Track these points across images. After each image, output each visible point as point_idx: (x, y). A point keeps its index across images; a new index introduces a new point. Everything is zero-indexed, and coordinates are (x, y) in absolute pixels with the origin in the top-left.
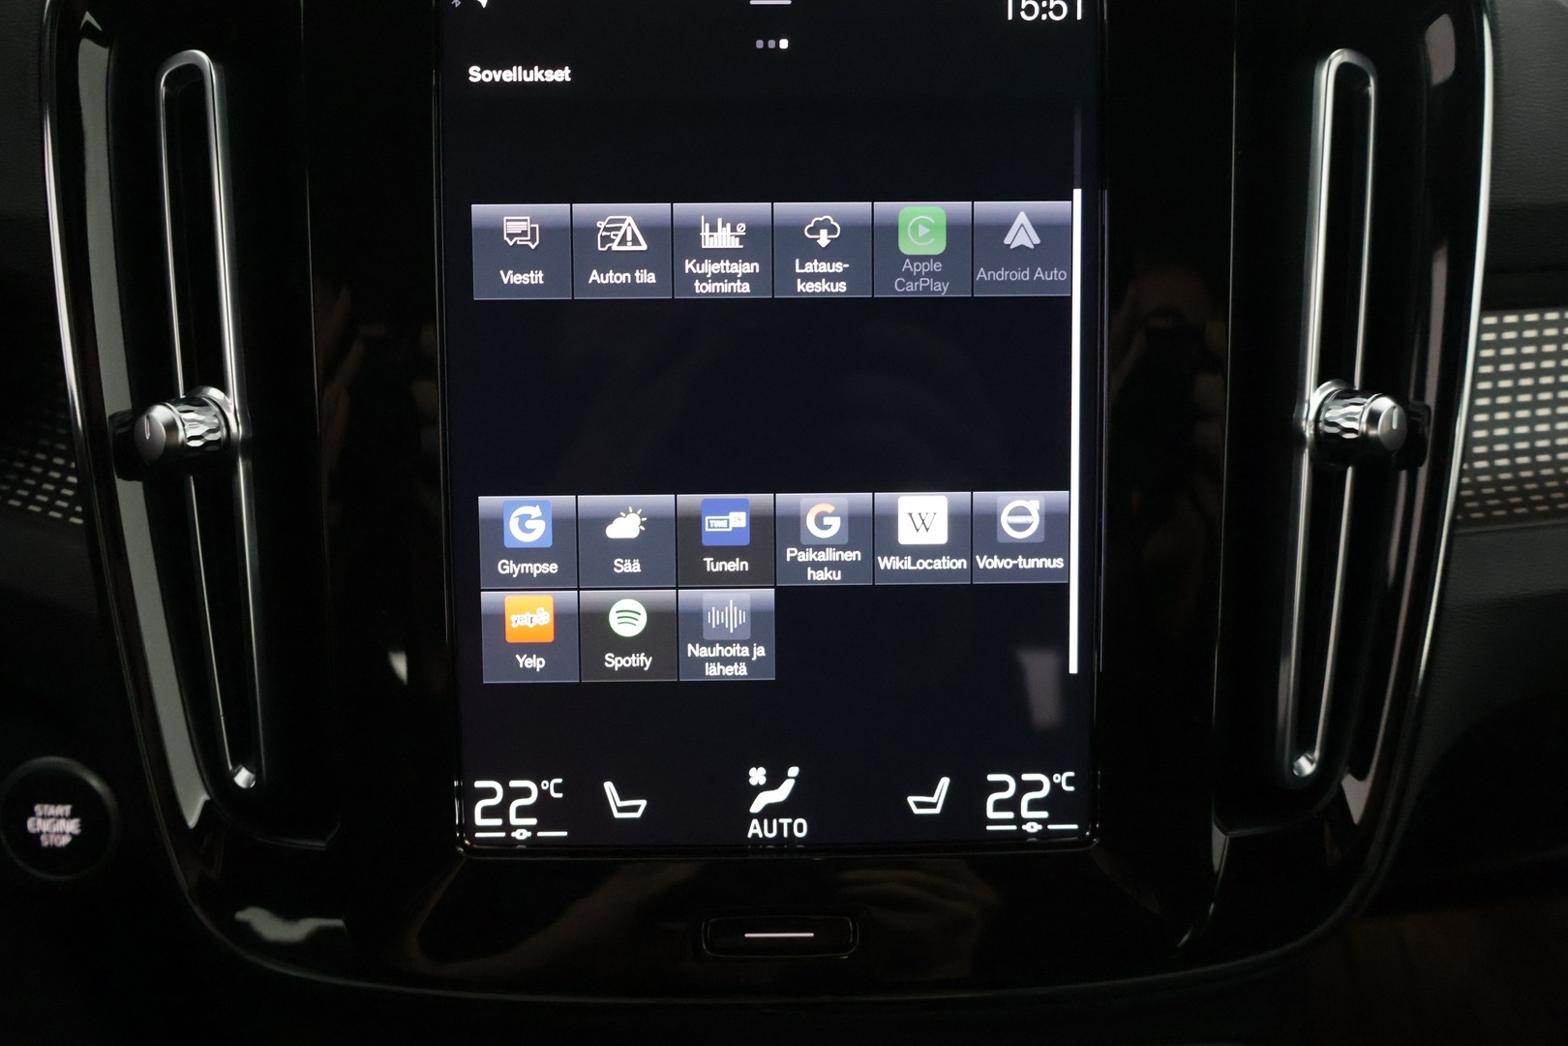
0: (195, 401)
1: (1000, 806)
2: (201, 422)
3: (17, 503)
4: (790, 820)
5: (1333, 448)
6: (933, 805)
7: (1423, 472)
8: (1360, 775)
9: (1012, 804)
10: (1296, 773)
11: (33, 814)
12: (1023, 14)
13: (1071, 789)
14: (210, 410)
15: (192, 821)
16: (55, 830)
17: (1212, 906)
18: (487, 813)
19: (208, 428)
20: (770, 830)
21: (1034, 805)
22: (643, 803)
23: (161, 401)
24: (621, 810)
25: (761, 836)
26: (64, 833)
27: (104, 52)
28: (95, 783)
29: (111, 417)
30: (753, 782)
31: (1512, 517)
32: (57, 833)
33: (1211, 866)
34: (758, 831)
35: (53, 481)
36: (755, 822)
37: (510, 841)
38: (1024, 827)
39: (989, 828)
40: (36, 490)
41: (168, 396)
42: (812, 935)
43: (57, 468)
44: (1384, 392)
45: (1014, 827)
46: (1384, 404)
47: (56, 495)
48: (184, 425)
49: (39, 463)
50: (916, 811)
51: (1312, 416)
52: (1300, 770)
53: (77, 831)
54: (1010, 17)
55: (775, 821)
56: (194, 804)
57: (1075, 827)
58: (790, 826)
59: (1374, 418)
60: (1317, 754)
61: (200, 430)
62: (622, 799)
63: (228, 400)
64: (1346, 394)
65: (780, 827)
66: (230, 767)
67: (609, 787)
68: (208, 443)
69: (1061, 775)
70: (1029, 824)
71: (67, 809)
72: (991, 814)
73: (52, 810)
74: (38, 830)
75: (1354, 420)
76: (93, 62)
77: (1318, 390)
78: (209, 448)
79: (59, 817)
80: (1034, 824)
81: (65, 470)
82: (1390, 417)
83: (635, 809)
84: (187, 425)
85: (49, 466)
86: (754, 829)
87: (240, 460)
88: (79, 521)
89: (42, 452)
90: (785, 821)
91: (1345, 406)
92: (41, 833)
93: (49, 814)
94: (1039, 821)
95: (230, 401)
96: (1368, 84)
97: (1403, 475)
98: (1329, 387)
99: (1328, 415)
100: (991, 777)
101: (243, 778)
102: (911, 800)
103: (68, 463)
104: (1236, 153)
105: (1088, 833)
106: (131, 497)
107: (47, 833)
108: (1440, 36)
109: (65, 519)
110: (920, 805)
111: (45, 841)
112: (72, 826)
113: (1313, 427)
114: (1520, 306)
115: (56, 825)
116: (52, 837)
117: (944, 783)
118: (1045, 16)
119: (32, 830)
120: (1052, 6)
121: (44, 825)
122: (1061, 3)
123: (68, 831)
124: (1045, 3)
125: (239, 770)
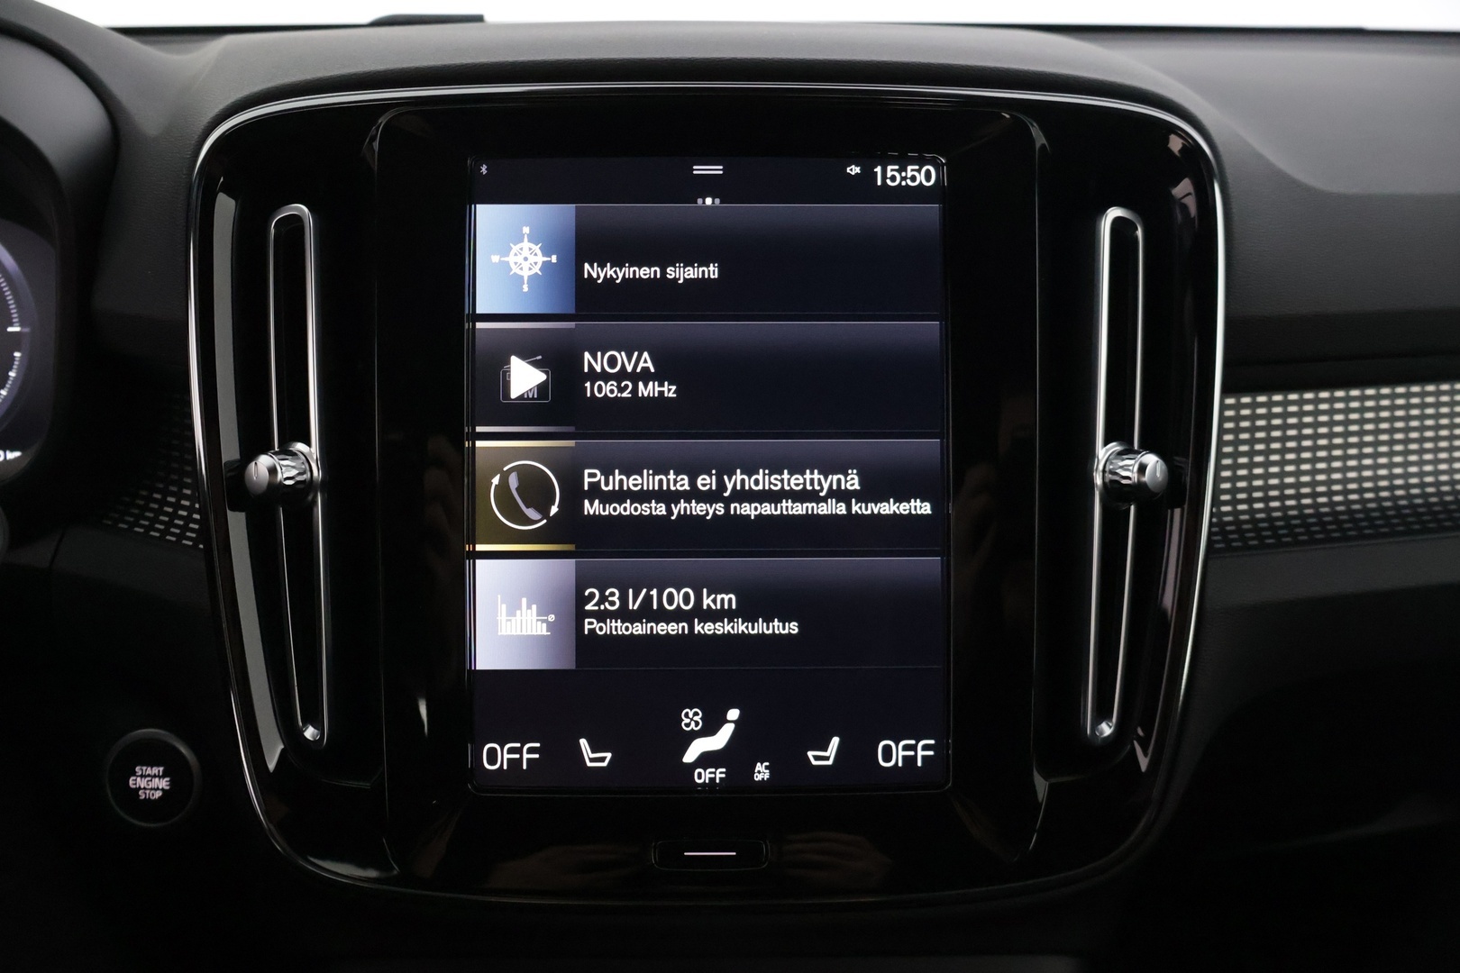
0: (285, 452)
2: (293, 467)
3: (140, 530)
5: (1117, 492)
6: (827, 758)
10: (1098, 734)
11: (134, 773)
12: (888, 182)
14: (299, 458)
15: (271, 766)
16: (150, 787)
19: (298, 472)
22: (609, 755)
23: (265, 452)
24: (592, 760)
26: (158, 789)
27: (232, 203)
28: (183, 750)
29: (226, 464)
31: (1263, 546)
32: (151, 789)
35: (167, 514)
40: (155, 520)
41: (266, 448)
42: (734, 854)
43: (170, 505)
44: (1152, 451)
46: (1151, 460)
47: (170, 524)
48: (281, 469)
49: (156, 501)
50: (814, 763)
51: (1101, 467)
52: (1102, 733)
53: (168, 788)
54: (879, 183)
56: (273, 752)
59: (1142, 469)
60: (1114, 721)
61: (293, 473)
62: (593, 752)
63: (310, 450)
64: (1128, 451)
67: (583, 742)
68: (297, 483)
71: (161, 769)
73: (149, 771)
74: (137, 786)
75: (1128, 470)
76: (225, 207)
77: (1106, 448)
78: (298, 487)
79: (155, 776)
82: (1155, 469)
83: (602, 760)
84: (284, 469)
85: (164, 503)
87: (319, 494)
88: (190, 543)
89: (157, 492)
91: (1123, 460)
92: (140, 788)
93: (147, 774)
95: (312, 452)
96: (1137, 229)
98: (1115, 447)
99: (1111, 467)
101: (310, 733)
102: (810, 754)
106: (237, 523)
107: (145, 788)
109: (179, 541)
110: (817, 758)
111: (142, 795)
112: (164, 783)
113: (1102, 475)
115: (151, 782)
116: (148, 792)
117: (835, 741)
118: (904, 183)
119: (134, 786)
120: (909, 176)
121: (142, 783)
122: (916, 174)
123: (160, 787)
124: (904, 174)
125: (307, 728)
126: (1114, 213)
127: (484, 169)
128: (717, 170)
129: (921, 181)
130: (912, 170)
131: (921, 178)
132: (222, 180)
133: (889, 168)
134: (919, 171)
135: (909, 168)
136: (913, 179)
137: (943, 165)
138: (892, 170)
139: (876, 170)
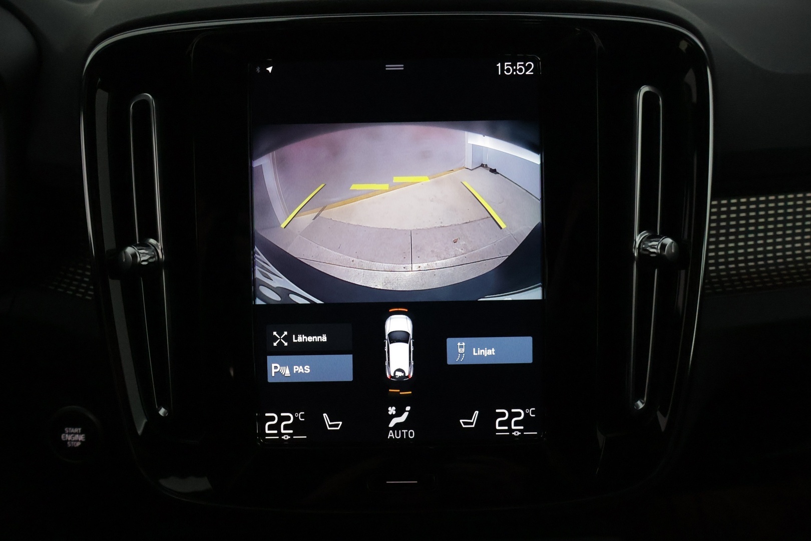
0: (144, 245)
1: (502, 424)
2: (147, 254)
3: (61, 290)
4: (407, 431)
5: (646, 260)
6: (472, 424)
8: (664, 412)
9: (507, 423)
10: (635, 408)
11: (64, 432)
12: (505, 72)
13: (534, 416)
14: (151, 248)
15: (140, 432)
16: (74, 440)
18: (270, 427)
19: (149, 257)
20: (398, 436)
21: (517, 423)
22: (341, 423)
23: (129, 245)
24: (330, 426)
25: (394, 438)
26: (78, 441)
27: (106, 94)
28: (91, 417)
29: (108, 251)
30: (390, 413)
31: (736, 291)
32: (74, 441)
33: (598, 445)
34: (393, 435)
35: (77, 280)
36: (391, 431)
37: (280, 439)
38: (513, 433)
39: (497, 434)
40: (70, 284)
41: (132, 243)
42: (416, 482)
43: (79, 274)
44: (669, 236)
45: (508, 433)
46: (668, 241)
47: (78, 287)
48: (140, 255)
49: (71, 272)
50: (464, 426)
51: (637, 246)
52: (637, 407)
53: (84, 440)
54: (499, 73)
55: (400, 431)
56: (141, 424)
57: (536, 433)
58: (407, 433)
59: (663, 246)
60: (645, 399)
61: (146, 257)
62: (331, 422)
63: (157, 243)
64: (653, 236)
65: (402, 433)
66: (157, 408)
67: (325, 416)
68: (150, 263)
69: (529, 410)
70: (515, 432)
71: (80, 429)
72: (498, 427)
73: (72, 430)
74: (66, 440)
75: (654, 248)
76: (102, 97)
77: (639, 235)
78: (150, 265)
79: (76, 433)
80: (518, 432)
82: (670, 246)
83: (337, 425)
84: (141, 255)
85: (75, 273)
86: (391, 434)
87: (163, 270)
88: (90, 298)
89: (71, 267)
90: (405, 431)
91: (651, 242)
92: (68, 441)
93: (72, 431)
94: (519, 430)
95: (159, 244)
96: (659, 99)
97: (683, 272)
98: (645, 234)
99: (644, 246)
100: (498, 411)
101: (162, 412)
102: (461, 421)
105: (541, 436)
106: (115, 286)
107: (70, 441)
108: (690, 77)
109: (83, 297)
110: (465, 423)
111: (69, 445)
112: (81, 438)
113: (638, 251)
114: (738, 195)
115: (74, 437)
116: (72, 443)
117: (476, 413)
118: (515, 73)
119: (63, 439)
120: (518, 69)
121: (69, 437)
122: (522, 67)
123: (80, 440)
124: (515, 68)
125: (161, 409)
126: (645, 89)
127: (258, 70)
128: (400, 67)
130: (520, 65)
131: (525, 70)
132: (99, 80)
134: (524, 65)
135: (518, 63)
136: (521, 70)
137: (539, 61)
138: (507, 65)
139: (497, 65)
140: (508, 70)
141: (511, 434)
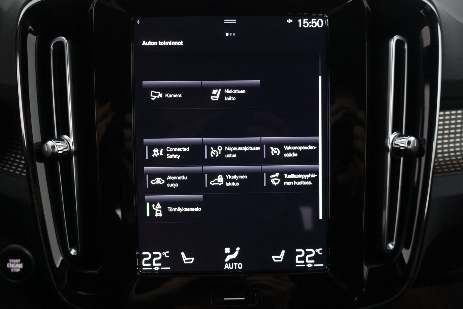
0: (60, 139)
1: (300, 259)
2: (62, 146)
3: (6, 169)
4: (237, 264)
5: (397, 152)
6: (280, 259)
7: (423, 159)
8: (407, 248)
9: (303, 258)
10: (388, 248)
11: (9, 262)
12: (304, 26)
13: (321, 254)
14: (65, 142)
15: (58, 266)
17: (364, 289)
18: (146, 262)
19: (64, 148)
20: (231, 267)
21: (310, 259)
22: (193, 259)
23: (50, 139)
24: (186, 261)
25: (228, 268)
26: (18, 268)
27: (34, 38)
28: (27, 252)
29: (35, 144)
30: (226, 252)
31: (450, 171)
32: (16, 268)
33: (363, 277)
34: (228, 267)
35: (17, 162)
36: (227, 264)
37: (153, 270)
38: (307, 265)
39: (297, 266)
40: (12, 165)
41: (52, 138)
42: (244, 299)
43: (18, 158)
44: (412, 135)
45: (304, 265)
46: (412, 139)
47: (17, 167)
48: (57, 147)
49: (13, 157)
50: (275, 261)
51: (391, 142)
52: (389, 248)
53: (22, 268)
54: (300, 26)
55: (232, 264)
56: (58, 260)
57: (322, 265)
58: (237, 265)
59: (409, 143)
60: (394, 243)
61: (62, 148)
62: (187, 257)
64: (400, 136)
65: (234, 266)
66: (69, 249)
67: (183, 254)
69: (318, 249)
70: (309, 264)
71: (19, 261)
72: (297, 261)
74: (10, 267)
75: (403, 143)
76: (32, 40)
77: (392, 135)
78: (65, 153)
79: (17, 263)
80: (310, 264)
81: (21, 159)
82: (414, 142)
83: (190, 260)
85: (16, 158)
86: (226, 266)
87: (74, 156)
88: (24, 175)
89: (14, 154)
90: (236, 264)
91: (400, 139)
92: (11, 268)
93: (14, 262)
94: (312, 263)
95: (70, 139)
96: (405, 45)
97: (418, 159)
98: (395, 134)
99: (395, 142)
100: (297, 250)
101: (73, 252)
102: (273, 257)
103: (21, 157)
104: (367, 65)
105: (326, 267)
106: (41, 167)
107: (13, 268)
108: (426, 31)
109: (20, 174)
110: (276, 259)
111: (12, 270)
112: (21, 266)
113: (391, 145)
114: (450, 109)
115: (16, 265)
117: (283, 252)
118: (310, 26)
119: (8, 267)
120: (312, 23)
121: (12, 266)
122: (315, 22)
124: (310, 23)
125: (72, 250)
126: (396, 38)
127: (138, 22)
128: (234, 21)
129: (317, 25)
130: (314, 21)
131: (317, 24)
132: (30, 27)
133: (304, 20)
134: (316, 21)
135: (313, 20)
136: (314, 24)
137: (327, 18)
138: (305, 21)
139: (299, 21)
140: (306, 24)
141: (306, 265)
